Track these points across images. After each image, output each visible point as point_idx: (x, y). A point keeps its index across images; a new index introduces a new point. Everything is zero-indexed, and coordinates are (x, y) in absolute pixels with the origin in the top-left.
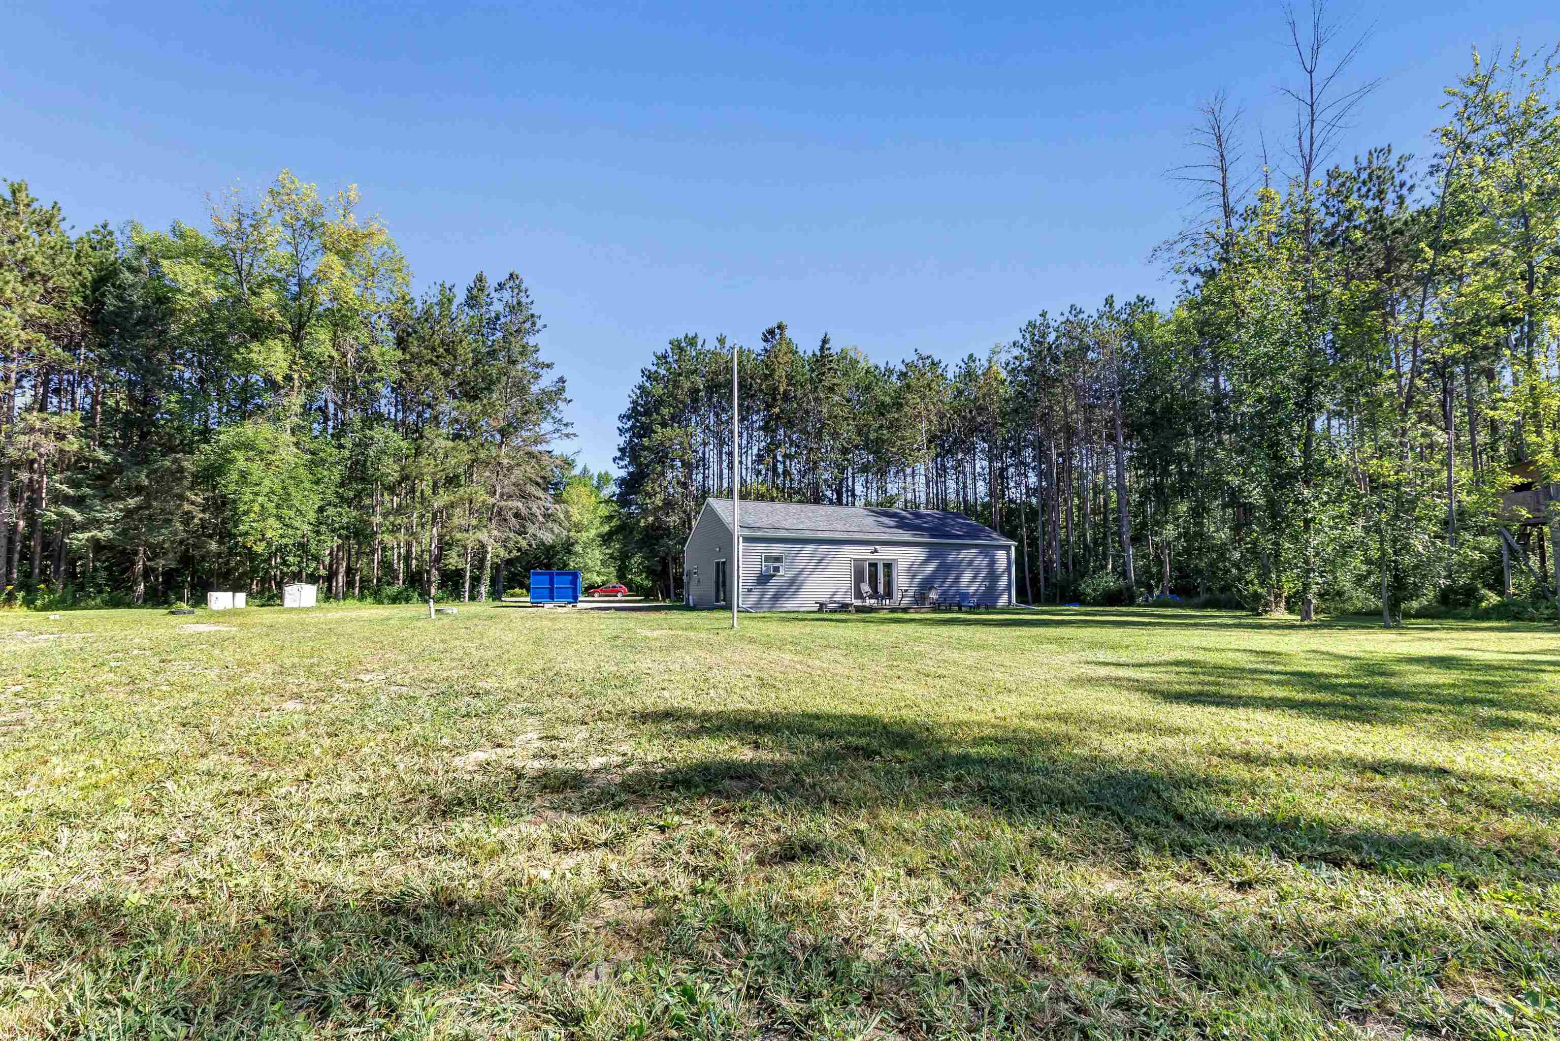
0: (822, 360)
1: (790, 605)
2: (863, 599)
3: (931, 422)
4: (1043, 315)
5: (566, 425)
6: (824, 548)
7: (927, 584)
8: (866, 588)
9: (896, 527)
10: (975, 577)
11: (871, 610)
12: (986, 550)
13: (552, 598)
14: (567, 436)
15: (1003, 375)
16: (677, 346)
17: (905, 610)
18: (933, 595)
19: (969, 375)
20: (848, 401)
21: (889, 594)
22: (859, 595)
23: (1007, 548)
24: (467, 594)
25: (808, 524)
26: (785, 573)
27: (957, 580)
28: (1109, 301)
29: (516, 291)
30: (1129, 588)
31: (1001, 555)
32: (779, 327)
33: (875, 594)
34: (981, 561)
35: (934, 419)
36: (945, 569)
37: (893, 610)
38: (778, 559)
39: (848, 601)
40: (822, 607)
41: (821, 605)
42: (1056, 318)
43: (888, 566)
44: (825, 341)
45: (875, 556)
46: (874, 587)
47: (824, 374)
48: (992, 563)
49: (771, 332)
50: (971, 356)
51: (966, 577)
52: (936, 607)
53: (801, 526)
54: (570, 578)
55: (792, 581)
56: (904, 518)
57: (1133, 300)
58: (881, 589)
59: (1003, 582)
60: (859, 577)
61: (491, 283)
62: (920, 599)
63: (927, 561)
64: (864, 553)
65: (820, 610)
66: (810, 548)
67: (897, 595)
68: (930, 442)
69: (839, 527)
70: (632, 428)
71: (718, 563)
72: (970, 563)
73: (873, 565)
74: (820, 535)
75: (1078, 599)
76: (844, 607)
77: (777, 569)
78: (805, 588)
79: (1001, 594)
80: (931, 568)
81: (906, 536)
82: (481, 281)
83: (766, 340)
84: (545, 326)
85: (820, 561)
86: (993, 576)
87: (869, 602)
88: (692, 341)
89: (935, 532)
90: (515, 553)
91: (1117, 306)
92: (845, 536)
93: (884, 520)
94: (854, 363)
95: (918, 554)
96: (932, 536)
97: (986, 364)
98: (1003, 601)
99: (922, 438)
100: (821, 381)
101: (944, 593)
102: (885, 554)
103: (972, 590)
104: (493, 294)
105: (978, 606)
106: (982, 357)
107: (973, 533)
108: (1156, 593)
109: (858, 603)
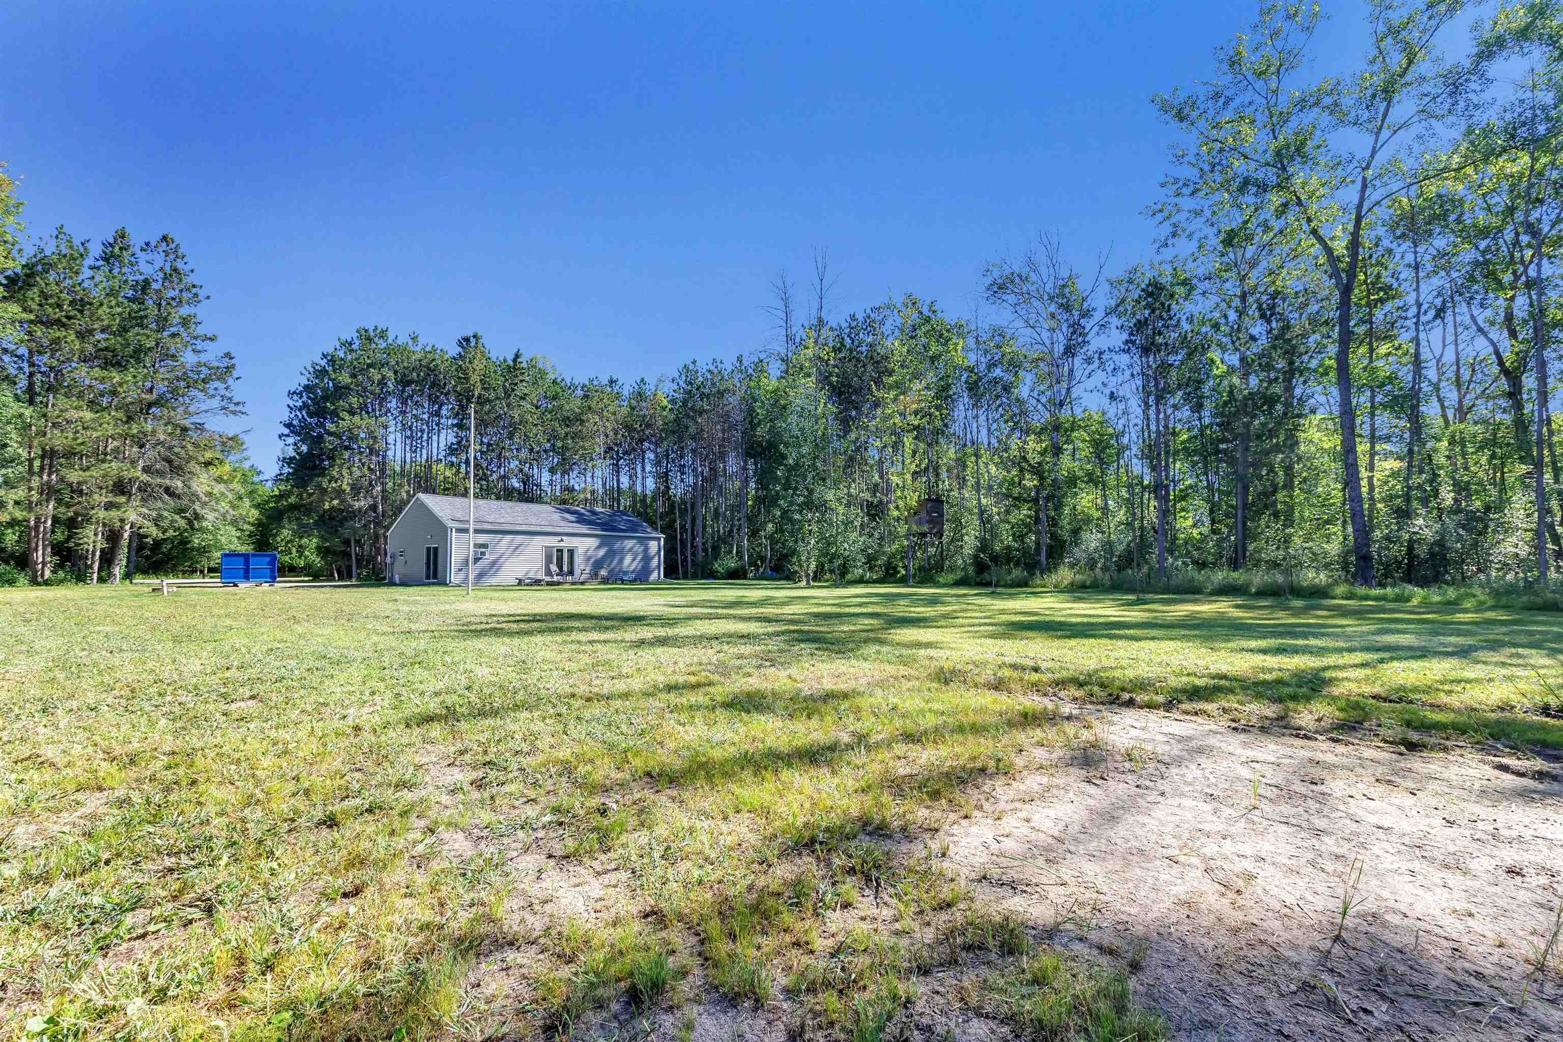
0: (513, 369)
1: (494, 581)
2: (552, 576)
3: (607, 436)
4: (694, 362)
5: (237, 404)
6: (519, 538)
7: (598, 564)
8: (554, 568)
9: (577, 522)
10: (634, 560)
11: (559, 583)
12: (643, 541)
13: (247, 578)
14: (234, 413)
15: (665, 402)
16: (366, 337)
17: (582, 583)
18: (603, 573)
19: (640, 396)
20: (537, 407)
21: (571, 572)
22: (549, 573)
23: (659, 539)
24: (95, 576)
25: (509, 519)
26: (489, 557)
27: (621, 561)
28: (740, 359)
29: (172, 257)
30: (743, 567)
31: (653, 546)
32: (474, 337)
33: (561, 573)
34: (639, 548)
35: (611, 434)
36: (611, 554)
37: (573, 583)
38: (484, 546)
39: (539, 577)
40: (520, 582)
41: (520, 580)
42: (703, 366)
43: (571, 552)
44: (517, 356)
45: (562, 544)
46: (560, 567)
47: (516, 384)
48: (646, 550)
49: (467, 340)
50: (642, 380)
51: (628, 560)
52: (605, 581)
53: (502, 520)
54: (268, 559)
55: (494, 563)
56: (583, 514)
57: (756, 360)
58: (565, 568)
59: (655, 562)
60: (549, 560)
61: (136, 240)
62: (594, 575)
63: (599, 547)
64: (552, 542)
65: (519, 584)
66: (509, 537)
67: (577, 572)
68: (605, 452)
69: (533, 521)
70: (305, 406)
71: (429, 549)
72: (631, 549)
73: (560, 551)
74: (518, 528)
75: (712, 575)
76: (537, 582)
77: (483, 554)
78: (503, 569)
79: (652, 572)
80: (602, 552)
81: (584, 529)
82: (123, 237)
83: (460, 344)
84: (208, 298)
85: (517, 548)
86: (647, 559)
87: (555, 578)
88: (383, 334)
89: (605, 526)
90: (171, 533)
91: (745, 363)
92: (538, 529)
93: (567, 516)
94: (543, 373)
95: (592, 542)
96: (603, 530)
97: (653, 389)
98: (654, 576)
99: (600, 450)
100: (513, 390)
101: (611, 572)
102: (567, 543)
103: (632, 568)
104: (139, 254)
105: (635, 580)
106: (651, 381)
107: (633, 528)
108: (761, 570)
109: (548, 579)
